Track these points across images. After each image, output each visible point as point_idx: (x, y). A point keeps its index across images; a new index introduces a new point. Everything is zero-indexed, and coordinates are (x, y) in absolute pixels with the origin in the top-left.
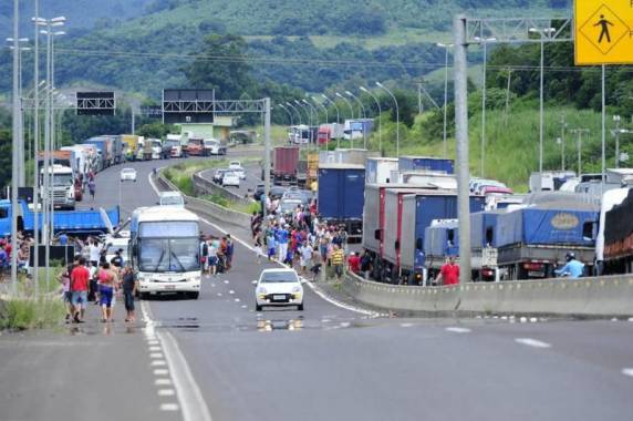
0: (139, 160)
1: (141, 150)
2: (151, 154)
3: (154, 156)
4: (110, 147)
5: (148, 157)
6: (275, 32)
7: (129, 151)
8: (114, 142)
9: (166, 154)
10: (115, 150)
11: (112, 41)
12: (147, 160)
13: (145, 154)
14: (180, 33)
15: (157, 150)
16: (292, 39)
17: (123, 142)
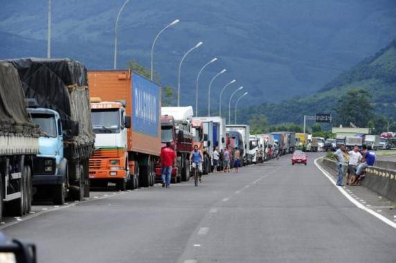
0: (308, 151)
1: (310, 144)
2: (316, 148)
3: (319, 149)
4: (286, 139)
5: (314, 149)
6: (377, 101)
7: (301, 144)
8: (290, 136)
9: (328, 148)
10: (289, 142)
11: (300, 104)
12: (314, 151)
13: (312, 147)
14: (332, 101)
15: (321, 144)
16: (385, 105)
17: (296, 137)
